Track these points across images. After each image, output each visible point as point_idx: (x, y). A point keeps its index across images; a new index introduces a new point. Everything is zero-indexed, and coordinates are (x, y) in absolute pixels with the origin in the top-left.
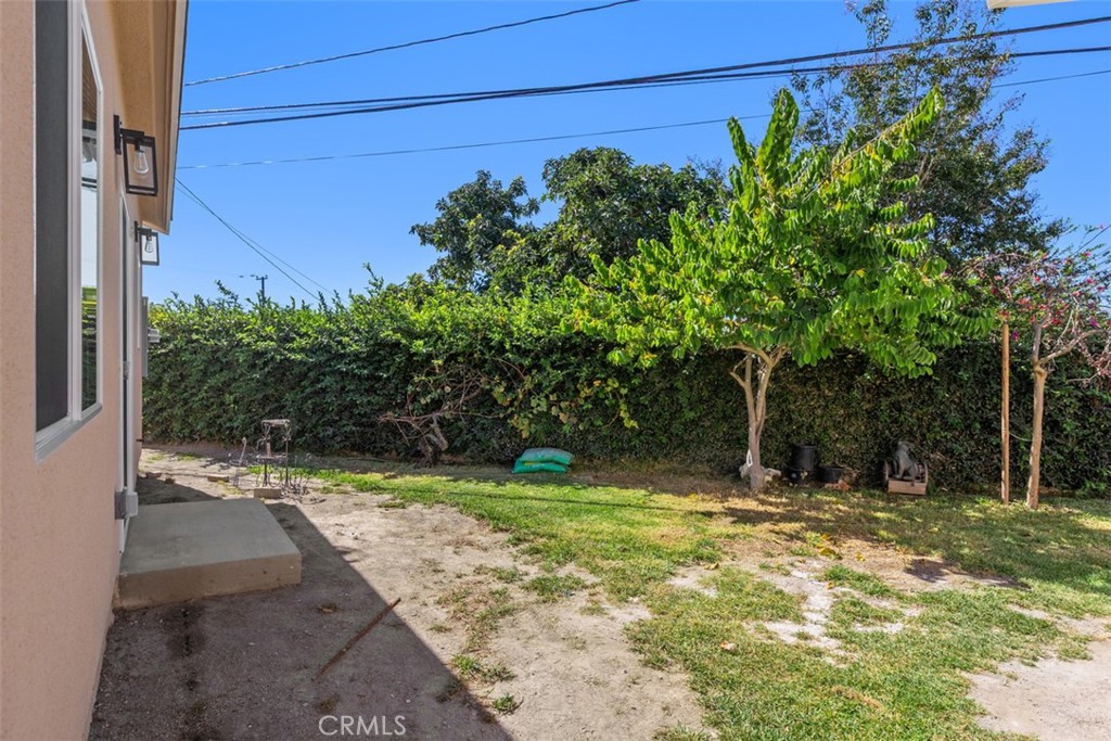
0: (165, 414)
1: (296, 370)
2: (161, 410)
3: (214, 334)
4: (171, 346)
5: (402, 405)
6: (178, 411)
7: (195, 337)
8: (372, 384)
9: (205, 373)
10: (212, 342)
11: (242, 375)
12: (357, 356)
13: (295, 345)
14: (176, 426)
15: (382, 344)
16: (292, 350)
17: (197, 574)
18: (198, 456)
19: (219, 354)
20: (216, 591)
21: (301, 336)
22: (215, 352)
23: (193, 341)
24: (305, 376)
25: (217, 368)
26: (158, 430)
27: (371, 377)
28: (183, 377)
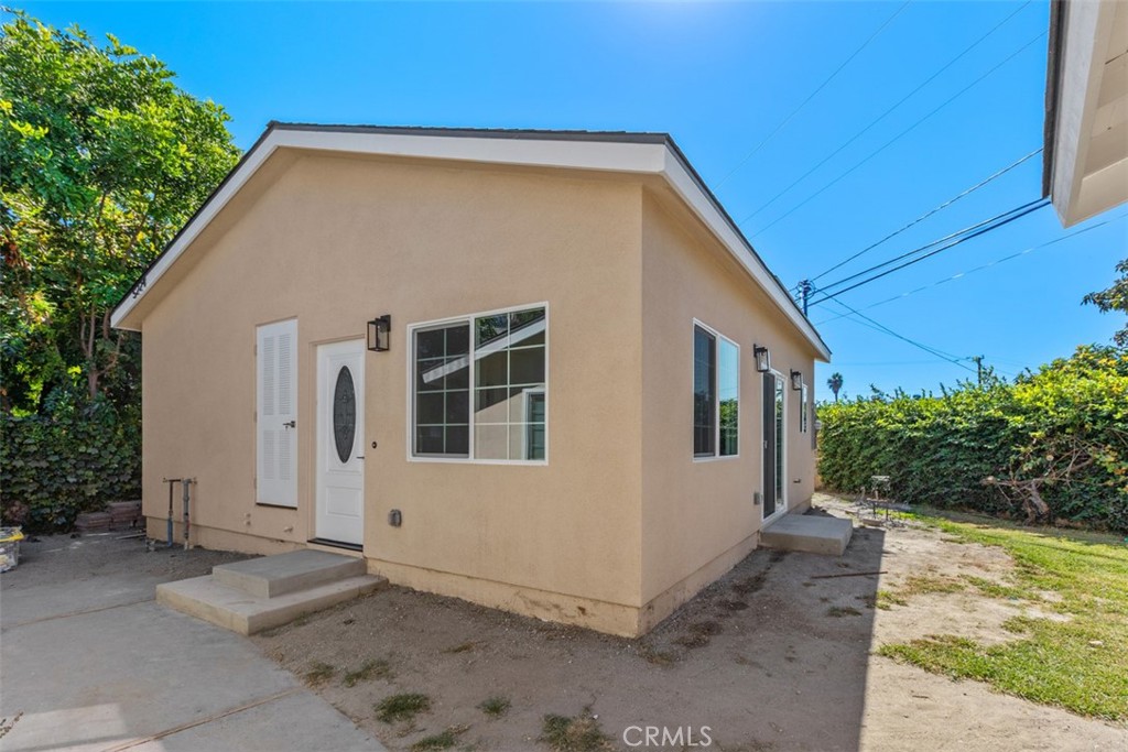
0: (838, 474)
1: (921, 443)
2: (837, 471)
3: (866, 421)
4: (841, 431)
5: (1006, 472)
6: (846, 473)
7: (853, 423)
8: (980, 454)
9: (861, 448)
10: (863, 426)
11: (884, 448)
12: (968, 432)
13: (917, 425)
14: (845, 482)
15: (989, 421)
16: (917, 429)
17: (791, 538)
18: (851, 501)
19: (869, 434)
20: (799, 548)
21: (924, 419)
22: (867, 432)
23: (853, 426)
24: (926, 448)
25: (868, 443)
26: (835, 484)
27: (981, 449)
28: (849, 450)
